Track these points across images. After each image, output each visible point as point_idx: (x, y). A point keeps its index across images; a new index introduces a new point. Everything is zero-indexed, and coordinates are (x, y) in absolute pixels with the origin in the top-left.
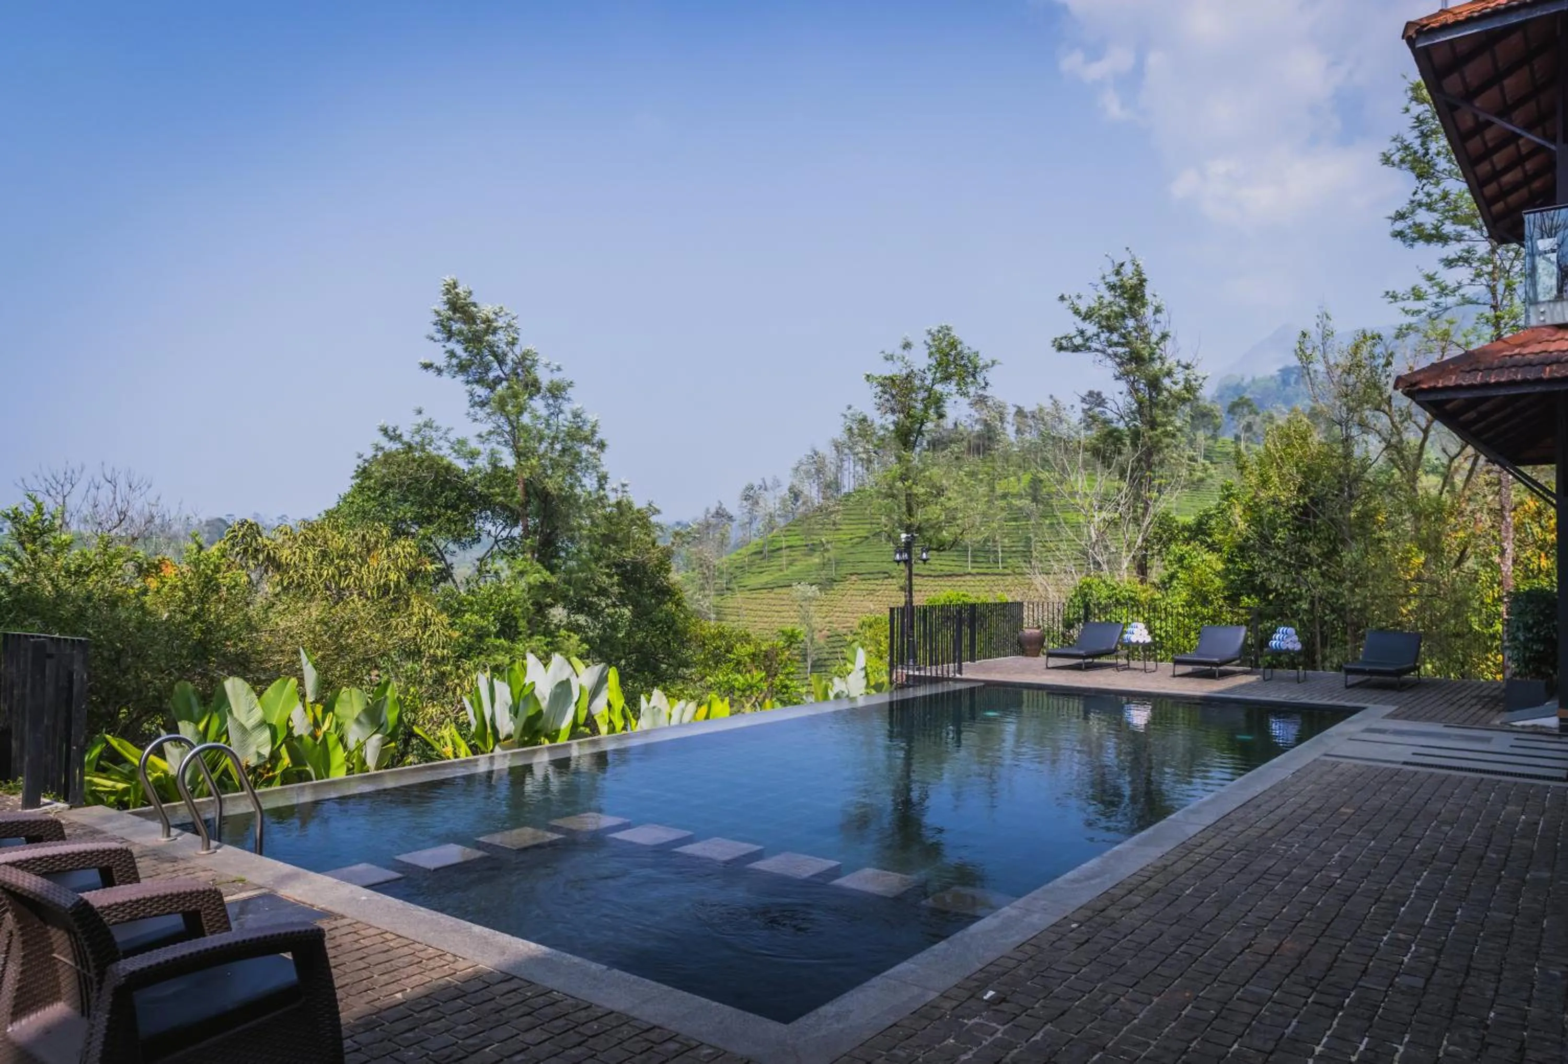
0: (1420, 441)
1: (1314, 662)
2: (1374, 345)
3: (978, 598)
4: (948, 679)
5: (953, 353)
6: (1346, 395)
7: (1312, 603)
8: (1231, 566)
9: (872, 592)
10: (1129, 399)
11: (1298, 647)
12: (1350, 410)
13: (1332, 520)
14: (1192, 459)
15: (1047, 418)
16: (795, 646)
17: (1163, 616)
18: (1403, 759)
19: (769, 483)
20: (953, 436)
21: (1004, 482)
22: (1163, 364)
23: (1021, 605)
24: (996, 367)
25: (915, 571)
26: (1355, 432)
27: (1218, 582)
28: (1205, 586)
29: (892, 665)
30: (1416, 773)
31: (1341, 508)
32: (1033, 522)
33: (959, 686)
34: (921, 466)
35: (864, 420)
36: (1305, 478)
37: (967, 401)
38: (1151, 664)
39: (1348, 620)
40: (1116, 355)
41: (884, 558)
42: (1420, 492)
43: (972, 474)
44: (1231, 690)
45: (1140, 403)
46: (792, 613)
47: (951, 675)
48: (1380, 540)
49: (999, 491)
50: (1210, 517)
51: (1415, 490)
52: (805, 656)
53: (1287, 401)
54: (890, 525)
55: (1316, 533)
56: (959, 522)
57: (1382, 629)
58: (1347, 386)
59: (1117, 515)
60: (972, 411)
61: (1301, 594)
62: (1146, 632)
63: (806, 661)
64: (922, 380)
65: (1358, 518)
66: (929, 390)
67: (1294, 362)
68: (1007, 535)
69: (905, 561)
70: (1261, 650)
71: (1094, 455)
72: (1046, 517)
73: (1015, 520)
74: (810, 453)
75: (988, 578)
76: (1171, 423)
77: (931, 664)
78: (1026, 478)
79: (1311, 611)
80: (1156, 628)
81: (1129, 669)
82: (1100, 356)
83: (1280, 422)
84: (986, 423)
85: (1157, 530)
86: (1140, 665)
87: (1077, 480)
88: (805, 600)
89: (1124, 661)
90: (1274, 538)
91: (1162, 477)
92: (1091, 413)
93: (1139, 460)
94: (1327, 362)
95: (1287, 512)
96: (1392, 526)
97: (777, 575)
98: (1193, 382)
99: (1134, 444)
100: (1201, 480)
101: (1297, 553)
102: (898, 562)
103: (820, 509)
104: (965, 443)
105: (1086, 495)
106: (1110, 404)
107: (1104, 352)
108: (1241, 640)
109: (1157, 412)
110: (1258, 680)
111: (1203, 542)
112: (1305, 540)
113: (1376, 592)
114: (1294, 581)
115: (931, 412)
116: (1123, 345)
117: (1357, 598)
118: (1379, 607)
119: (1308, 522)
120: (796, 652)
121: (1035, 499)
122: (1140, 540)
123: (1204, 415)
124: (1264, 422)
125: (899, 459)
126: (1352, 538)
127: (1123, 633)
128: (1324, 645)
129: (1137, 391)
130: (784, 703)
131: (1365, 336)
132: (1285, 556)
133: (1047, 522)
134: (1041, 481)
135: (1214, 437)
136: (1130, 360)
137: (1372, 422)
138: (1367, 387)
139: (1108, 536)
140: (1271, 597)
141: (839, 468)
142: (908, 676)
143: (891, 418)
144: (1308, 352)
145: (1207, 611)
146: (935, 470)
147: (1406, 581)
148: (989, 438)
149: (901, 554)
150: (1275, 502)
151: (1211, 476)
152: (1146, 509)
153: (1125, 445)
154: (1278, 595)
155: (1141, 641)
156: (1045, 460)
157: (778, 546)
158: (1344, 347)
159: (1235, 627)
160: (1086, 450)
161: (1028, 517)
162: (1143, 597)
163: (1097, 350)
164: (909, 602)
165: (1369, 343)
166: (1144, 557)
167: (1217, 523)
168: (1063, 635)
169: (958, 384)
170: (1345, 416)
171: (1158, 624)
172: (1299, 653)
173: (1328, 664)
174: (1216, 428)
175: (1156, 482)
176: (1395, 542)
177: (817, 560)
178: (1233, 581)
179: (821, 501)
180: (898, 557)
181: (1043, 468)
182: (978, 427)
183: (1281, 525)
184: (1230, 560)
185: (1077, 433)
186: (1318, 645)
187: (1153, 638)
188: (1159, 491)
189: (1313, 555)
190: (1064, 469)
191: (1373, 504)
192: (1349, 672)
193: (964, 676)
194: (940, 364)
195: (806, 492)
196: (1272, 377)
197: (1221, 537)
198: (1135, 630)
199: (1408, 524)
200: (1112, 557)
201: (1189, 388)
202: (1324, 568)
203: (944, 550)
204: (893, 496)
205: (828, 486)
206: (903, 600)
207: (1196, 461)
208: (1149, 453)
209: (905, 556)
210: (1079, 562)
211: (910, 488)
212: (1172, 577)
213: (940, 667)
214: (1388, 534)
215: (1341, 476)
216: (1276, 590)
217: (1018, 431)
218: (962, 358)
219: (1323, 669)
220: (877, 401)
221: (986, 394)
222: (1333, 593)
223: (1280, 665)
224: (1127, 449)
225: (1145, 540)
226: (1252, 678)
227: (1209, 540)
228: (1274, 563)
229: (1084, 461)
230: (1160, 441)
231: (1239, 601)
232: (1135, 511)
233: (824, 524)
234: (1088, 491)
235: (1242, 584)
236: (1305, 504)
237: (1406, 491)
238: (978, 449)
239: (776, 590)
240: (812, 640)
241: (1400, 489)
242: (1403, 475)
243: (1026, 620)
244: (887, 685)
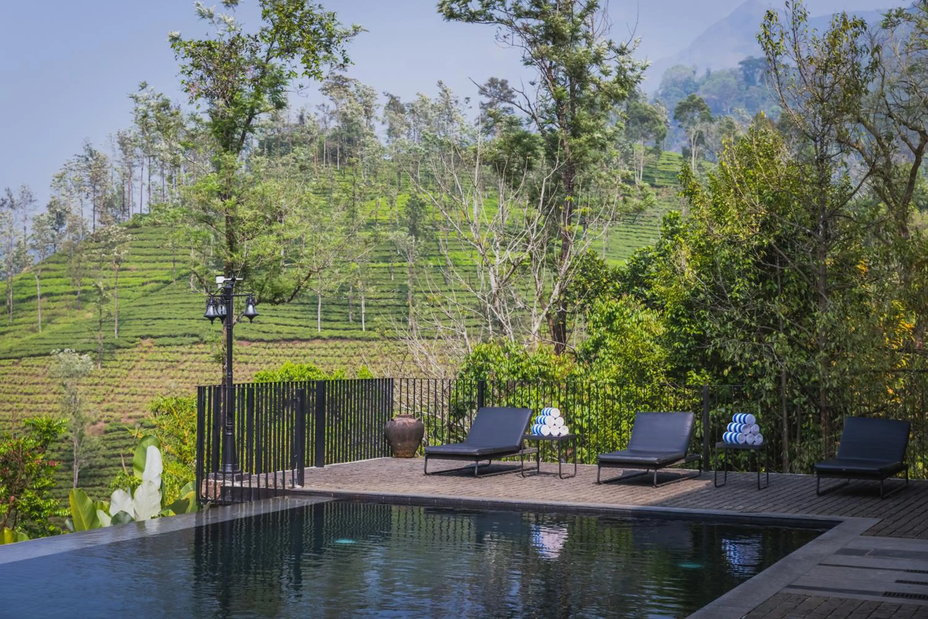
0: (912, 165)
1: (780, 461)
2: (856, 35)
3: (330, 373)
4: (284, 493)
5: (299, 13)
6: (822, 101)
7: (778, 380)
8: (675, 329)
9: (173, 365)
10: (543, 92)
11: (759, 440)
12: (827, 120)
13: (803, 268)
14: (628, 180)
15: (432, 115)
16: (54, 446)
17: (585, 398)
18: (883, 589)
19: (16, 197)
20: (297, 135)
21: (370, 205)
22: (589, 45)
23: (389, 382)
24: (361, 35)
25: (238, 331)
26: (833, 150)
27: (659, 352)
28: (641, 356)
29: (200, 474)
30: (900, 607)
31: (814, 252)
32: (410, 263)
33: (298, 502)
34: (249, 176)
35: (165, 105)
36: (770, 210)
37: (319, 84)
38: (568, 467)
39: (823, 404)
40: (526, 29)
41: (192, 314)
42: (912, 233)
43: (323, 191)
44: (674, 501)
45: (559, 100)
46: (50, 397)
47: (288, 486)
48: (862, 297)
49: (363, 217)
50: (649, 261)
51: (905, 230)
52: (69, 462)
53: (750, 105)
54: (202, 265)
55: (783, 286)
56: (303, 261)
57: (862, 416)
58: (823, 87)
59: (526, 256)
60: (326, 100)
61: (764, 368)
62: (561, 421)
63: (70, 468)
64: (253, 52)
65: (835, 266)
66: (262, 67)
67: (758, 53)
68: (372, 282)
69: (222, 318)
70: (713, 446)
71: (495, 168)
72: (428, 257)
73: (386, 259)
74: (83, 153)
75: (346, 344)
76: (598, 128)
77: (258, 471)
78: (402, 200)
79: (777, 391)
80: (575, 416)
81: (539, 473)
82: (505, 30)
83: (741, 134)
84: (345, 118)
85: (579, 278)
86: (553, 467)
87: (471, 205)
88: (71, 376)
89: (532, 463)
90: (731, 291)
91: (586, 204)
92: (492, 110)
93: (557, 178)
94: (798, 55)
95: (746, 256)
96: (876, 278)
97: (27, 338)
98: (629, 73)
99: (550, 156)
100: (639, 210)
101: (760, 312)
102: (212, 318)
103: (96, 238)
104: (315, 146)
105: (484, 226)
106: (519, 99)
107: (510, 24)
108: (688, 430)
109: (582, 112)
110: (708, 487)
111: (638, 296)
112: (769, 295)
113: (857, 366)
114: (755, 350)
115: (266, 97)
116: (536, 16)
117: (833, 374)
118: (860, 386)
119: (773, 270)
120: (55, 455)
121: (413, 231)
122: (556, 292)
123: (644, 119)
124: (722, 132)
125: (217, 166)
126: (828, 292)
127: (530, 423)
128: (792, 437)
129: (554, 81)
130: (33, 533)
131: (845, 23)
132: (744, 316)
133: (431, 263)
134: (423, 205)
135: (657, 151)
136: (546, 37)
137: (852, 137)
138: (849, 90)
139: (513, 286)
140: (726, 372)
141: (127, 176)
142: (224, 489)
143: (204, 104)
144: (776, 39)
145: (644, 392)
146: (271, 183)
147: (893, 352)
148: (350, 141)
149: (216, 306)
150: (733, 242)
151: (651, 205)
152: (565, 248)
153: (537, 156)
154: (735, 370)
155: (555, 434)
156: (428, 175)
157: (30, 292)
158: (819, 35)
159: (679, 414)
160: (485, 162)
161: (404, 257)
162: (559, 371)
163: (500, 21)
164: (228, 379)
165: (850, 32)
166: (562, 315)
167: (658, 270)
168: (450, 426)
169: (305, 61)
170: (820, 128)
171: (578, 410)
172: (761, 448)
173: (796, 464)
174: (661, 137)
175: (579, 211)
176: (881, 298)
177: (90, 315)
178: (678, 351)
179: (99, 225)
180: (211, 311)
181: (425, 185)
182: (334, 124)
183: (739, 274)
184: (675, 322)
185: (474, 137)
186: (785, 439)
187: (572, 430)
188: (584, 224)
189: (780, 314)
190: (454, 188)
191: (854, 247)
192: (822, 473)
193: (307, 488)
194: (278, 29)
195: (74, 212)
196: (733, 73)
197: (663, 289)
198: (548, 419)
199: (896, 275)
200: (519, 314)
201: (623, 81)
202: (793, 333)
203: (282, 302)
204: (208, 220)
205: (109, 204)
206: (220, 375)
207: (632, 183)
208: (570, 169)
209: (222, 310)
210: (473, 322)
211: (233, 208)
212: (598, 344)
213: (271, 475)
214: (872, 288)
215: (814, 209)
216: (732, 363)
217: (391, 132)
218: (311, 22)
219: (791, 471)
220: (185, 78)
221: (345, 75)
222: (803, 367)
223: (736, 466)
224: (541, 163)
225: (563, 291)
226: (700, 484)
227: (648, 293)
228: (729, 325)
229: (482, 178)
230: (584, 153)
231: (686, 378)
232: (550, 251)
233: (102, 261)
234: (487, 221)
235: (689, 355)
236: (770, 245)
237: (893, 231)
238: (334, 155)
239: (25, 361)
240: (81, 436)
241: (887, 229)
242: (891, 208)
243: (396, 407)
244: (192, 502)
